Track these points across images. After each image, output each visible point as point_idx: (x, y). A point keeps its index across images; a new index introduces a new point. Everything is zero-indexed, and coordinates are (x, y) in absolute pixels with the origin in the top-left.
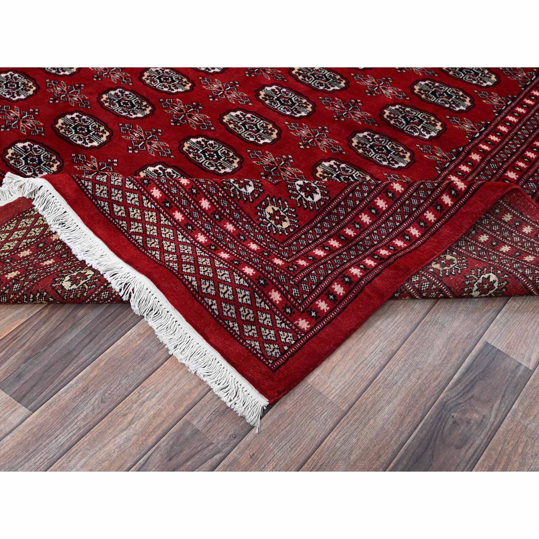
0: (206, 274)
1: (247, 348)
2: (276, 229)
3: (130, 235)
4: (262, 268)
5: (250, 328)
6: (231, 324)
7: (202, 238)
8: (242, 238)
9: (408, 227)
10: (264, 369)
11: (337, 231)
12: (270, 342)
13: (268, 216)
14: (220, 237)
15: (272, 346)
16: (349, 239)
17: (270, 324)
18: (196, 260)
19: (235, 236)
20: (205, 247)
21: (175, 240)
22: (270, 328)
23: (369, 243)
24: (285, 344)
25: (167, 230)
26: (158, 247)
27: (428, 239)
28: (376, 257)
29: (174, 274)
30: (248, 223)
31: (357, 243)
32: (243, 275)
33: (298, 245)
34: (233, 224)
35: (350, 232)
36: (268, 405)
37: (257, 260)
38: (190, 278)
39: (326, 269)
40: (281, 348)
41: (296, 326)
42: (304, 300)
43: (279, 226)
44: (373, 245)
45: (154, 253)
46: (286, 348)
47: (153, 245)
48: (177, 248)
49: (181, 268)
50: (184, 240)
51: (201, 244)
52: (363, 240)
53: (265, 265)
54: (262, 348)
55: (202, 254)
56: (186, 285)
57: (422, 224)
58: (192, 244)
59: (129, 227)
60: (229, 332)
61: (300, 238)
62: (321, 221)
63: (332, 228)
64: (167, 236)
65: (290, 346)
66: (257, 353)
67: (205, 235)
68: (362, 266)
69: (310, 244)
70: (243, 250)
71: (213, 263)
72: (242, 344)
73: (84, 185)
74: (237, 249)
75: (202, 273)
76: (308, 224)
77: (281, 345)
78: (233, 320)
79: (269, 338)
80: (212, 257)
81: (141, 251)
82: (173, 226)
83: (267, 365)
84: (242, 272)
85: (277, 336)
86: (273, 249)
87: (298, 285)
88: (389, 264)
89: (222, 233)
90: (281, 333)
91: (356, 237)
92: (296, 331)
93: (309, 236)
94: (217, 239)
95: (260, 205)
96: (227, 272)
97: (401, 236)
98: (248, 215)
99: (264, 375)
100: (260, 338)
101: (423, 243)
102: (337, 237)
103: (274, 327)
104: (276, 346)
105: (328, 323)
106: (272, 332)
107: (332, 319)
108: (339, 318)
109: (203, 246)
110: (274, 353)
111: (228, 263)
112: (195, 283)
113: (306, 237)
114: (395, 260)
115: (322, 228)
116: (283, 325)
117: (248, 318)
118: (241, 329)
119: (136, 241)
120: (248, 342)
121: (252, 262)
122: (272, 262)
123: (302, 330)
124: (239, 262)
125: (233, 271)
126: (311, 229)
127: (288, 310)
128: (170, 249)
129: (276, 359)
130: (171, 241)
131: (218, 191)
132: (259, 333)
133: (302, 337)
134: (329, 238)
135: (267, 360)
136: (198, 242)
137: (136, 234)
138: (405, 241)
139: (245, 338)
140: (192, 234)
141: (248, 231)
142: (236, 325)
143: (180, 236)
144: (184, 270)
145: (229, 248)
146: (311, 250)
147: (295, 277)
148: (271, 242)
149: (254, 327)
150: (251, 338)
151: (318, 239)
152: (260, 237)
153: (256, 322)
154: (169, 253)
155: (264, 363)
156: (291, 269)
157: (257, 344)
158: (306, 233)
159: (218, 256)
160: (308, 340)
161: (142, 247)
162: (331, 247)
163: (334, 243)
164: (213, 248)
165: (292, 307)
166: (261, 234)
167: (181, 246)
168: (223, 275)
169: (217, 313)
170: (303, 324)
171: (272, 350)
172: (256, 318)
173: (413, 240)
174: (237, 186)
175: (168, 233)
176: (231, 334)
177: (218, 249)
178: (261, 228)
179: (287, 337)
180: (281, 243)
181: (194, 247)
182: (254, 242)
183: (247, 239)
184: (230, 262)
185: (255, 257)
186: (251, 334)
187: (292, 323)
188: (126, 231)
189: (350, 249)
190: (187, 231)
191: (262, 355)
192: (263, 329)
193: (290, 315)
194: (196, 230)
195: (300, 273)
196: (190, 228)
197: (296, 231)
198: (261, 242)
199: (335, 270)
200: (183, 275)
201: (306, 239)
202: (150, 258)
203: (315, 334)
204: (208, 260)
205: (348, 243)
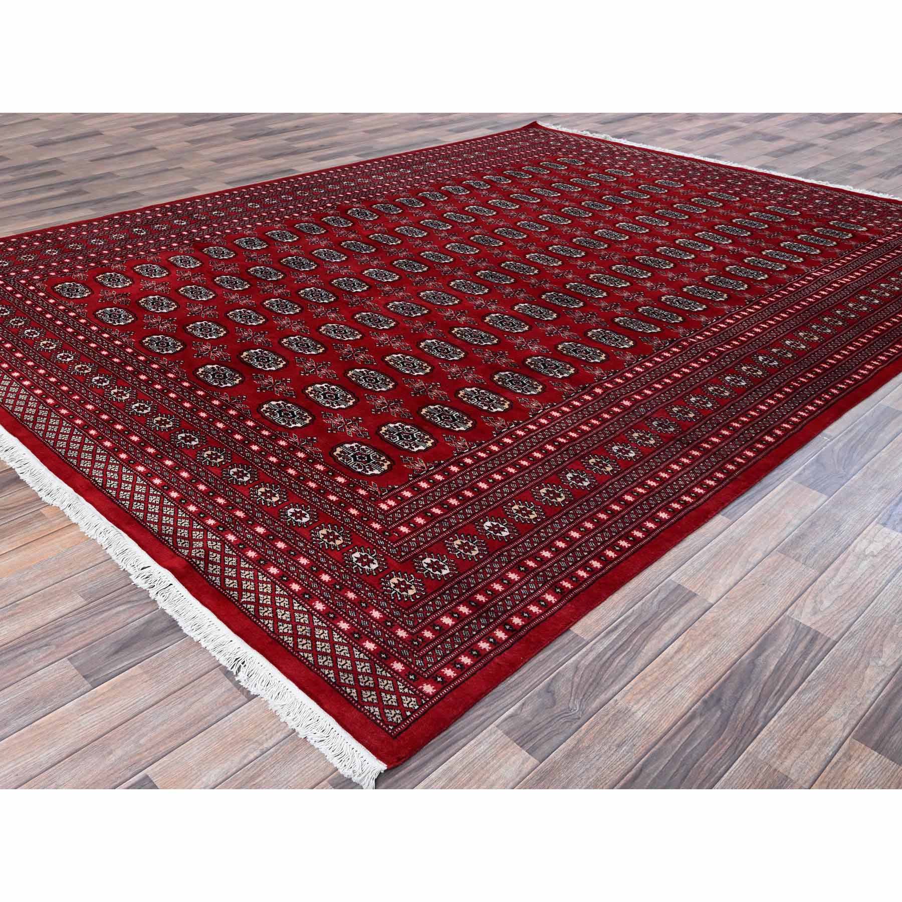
0: (324, 650)
1: (365, 714)
2: (401, 596)
3: (241, 604)
4: (384, 642)
5: (369, 694)
6: (348, 690)
7: (319, 606)
8: (364, 605)
9: (544, 593)
10: (383, 736)
11: (468, 597)
12: (391, 707)
13: (392, 586)
14: (340, 604)
15: (393, 712)
16: (480, 604)
17: (392, 689)
18: (313, 632)
19: (356, 603)
20: (323, 615)
21: (291, 609)
22: (392, 693)
23: (502, 609)
24: (409, 709)
25: (282, 599)
26: (271, 615)
27: (564, 605)
28: (508, 627)
29: (289, 651)
30: (371, 591)
31: (489, 609)
32: (363, 650)
33: (425, 612)
34: (355, 593)
35: (480, 598)
36: (385, 771)
37: (378, 633)
38: (306, 655)
39: (453, 642)
40: (403, 714)
41: (421, 691)
42: (428, 669)
43: (404, 593)
44: (506, 611)
45: (266, 622)
46: (408, 713)
47: (266, 614)
48: (292, 616)
49: (296, 644)
50: (300, 608)
51: (318, 611)
52: (495, 605)
53: (388, 639)
54: (382, 714)
55: (320, 624)
56: (302, 661)
57: (558, 590)
58: (309, 613)
59: (241, 596)
60: (345, 698)
61: (427, 604)
62: (450, 589)
63: (462, 594)
64: (282, 604)
65: (413, 711)
66: (377, 719)
67: (323, 602)
68: (491, 640)
69: (437, 611)
70: (365, 619)
71: (331, 636)
72: (359, 710)
73: (195, 563)
74: (358, 617)
75: (319, 649)
76: (435, 592)
77: (403, 710)
78: (351, 687)
79: (390, 703)
80: (331, 628)
81: (252, 620)
82: (289, 594)
83: (387, 732)
84: (363, 647)
85: (400, 701)
86: (397, 617)
87: (422, 658)
88: (521, 637)
89: (342, 601)
90: (404, 698)
91: (487, 602)
92: (420, 696)
93: (437, 602)
94: (337, 607)
95: (384, 577)
96: (346, 648)
97: (537, 601)
98: (370, 585)
99: (383, 741)
100: (380, 704)
101: (559, 609)
102: (466, 603)
103: (396, 692)
104: (398, 712)
105: (456, 687)
106: (394, 697)
107: (459, 684)
108: (468, 682)
109: (320, 614)
110: (395, 719)
111: (348, 637)
112: (311, 659)
113: (434, 603)
114: (528, 632)
115: (451, 594)
116: (406, 690)
117: (367, 684)
118: (359, 694)
119: (247, 610)
120: (367, 708)
121: (374, 635)
122: (395, 634)
123: (427, 695)
124: (360, 635)
125: (353, 646)
126: (439, 595)
127: (412, 677)
128: (284, 618)
129: (397, 725)
130: (286, 610)
131: (339, 568)
132: (380, 698)
133: (427, 702)
134: (458, 605)
135: (387, 726)
136: (315, 610)
137: (247, 603)
138: (541, 607)
139: (363, 704)
140: (310, 602)
141: (370, 598)
142: (354, 691)
143: (296, 605)
144: (300, 647)
145: (349, 616)
146: (439, 617)
147: (419, 651)
148: (396, 609)
149: (374, 693)
150: (371, 704)
151: (446, 605)
152: (383, 604)
153: (376, 688)
154: (284, 621)
155: (384, 729)
156: (416, 643)
157: (377, 709)
158: (433, 600)
159: (337, 627)
160: (433, 705)
161: (254, 616)
162: (460, 614)
163: (464, 609)
164: (332, 616)
165: (416, 674)
166: (385, 601)
167: (296, 614)
168: (343, 650)
169: (333, 680)
170: (428, 689)
171: (394, 716)
172: (376, 684)
173: (549, 605)
174: (360, 564)
175: (283, 602)
176: (348, 700)
177: (337, 618)
178: (385, 595)
179: (410, 702)
180: (407, 610)
181: (311, 615)
182: (377, 609)
183: (370, 606)
184: (349, 634)
185: (377, 628)
186: (370, 699)
187: (416, 688)
188: (237, 601)
189: (480, 616)
190: (304, 599)
191: (382, 721)
192: (383, 694)
193: (414, 681)
194: (313, 598)
195: (424, 647)
196: (307, 596)
197: (423, 598)
198: (384, 609)
199: (462, 644)
200: (298, 652)
201: (434, 605)
202: (262, 628)
203: (442, 699)
204: (326, 632)
205: (479, 610)
